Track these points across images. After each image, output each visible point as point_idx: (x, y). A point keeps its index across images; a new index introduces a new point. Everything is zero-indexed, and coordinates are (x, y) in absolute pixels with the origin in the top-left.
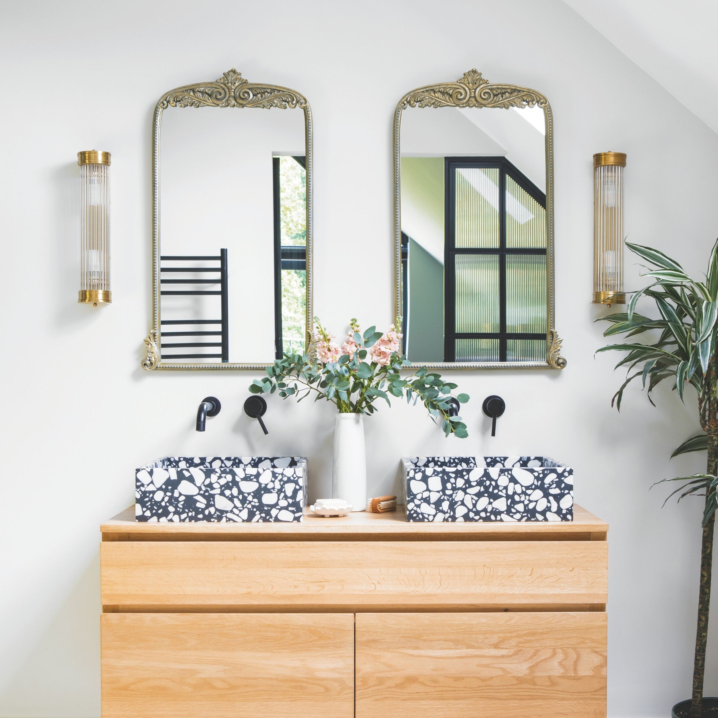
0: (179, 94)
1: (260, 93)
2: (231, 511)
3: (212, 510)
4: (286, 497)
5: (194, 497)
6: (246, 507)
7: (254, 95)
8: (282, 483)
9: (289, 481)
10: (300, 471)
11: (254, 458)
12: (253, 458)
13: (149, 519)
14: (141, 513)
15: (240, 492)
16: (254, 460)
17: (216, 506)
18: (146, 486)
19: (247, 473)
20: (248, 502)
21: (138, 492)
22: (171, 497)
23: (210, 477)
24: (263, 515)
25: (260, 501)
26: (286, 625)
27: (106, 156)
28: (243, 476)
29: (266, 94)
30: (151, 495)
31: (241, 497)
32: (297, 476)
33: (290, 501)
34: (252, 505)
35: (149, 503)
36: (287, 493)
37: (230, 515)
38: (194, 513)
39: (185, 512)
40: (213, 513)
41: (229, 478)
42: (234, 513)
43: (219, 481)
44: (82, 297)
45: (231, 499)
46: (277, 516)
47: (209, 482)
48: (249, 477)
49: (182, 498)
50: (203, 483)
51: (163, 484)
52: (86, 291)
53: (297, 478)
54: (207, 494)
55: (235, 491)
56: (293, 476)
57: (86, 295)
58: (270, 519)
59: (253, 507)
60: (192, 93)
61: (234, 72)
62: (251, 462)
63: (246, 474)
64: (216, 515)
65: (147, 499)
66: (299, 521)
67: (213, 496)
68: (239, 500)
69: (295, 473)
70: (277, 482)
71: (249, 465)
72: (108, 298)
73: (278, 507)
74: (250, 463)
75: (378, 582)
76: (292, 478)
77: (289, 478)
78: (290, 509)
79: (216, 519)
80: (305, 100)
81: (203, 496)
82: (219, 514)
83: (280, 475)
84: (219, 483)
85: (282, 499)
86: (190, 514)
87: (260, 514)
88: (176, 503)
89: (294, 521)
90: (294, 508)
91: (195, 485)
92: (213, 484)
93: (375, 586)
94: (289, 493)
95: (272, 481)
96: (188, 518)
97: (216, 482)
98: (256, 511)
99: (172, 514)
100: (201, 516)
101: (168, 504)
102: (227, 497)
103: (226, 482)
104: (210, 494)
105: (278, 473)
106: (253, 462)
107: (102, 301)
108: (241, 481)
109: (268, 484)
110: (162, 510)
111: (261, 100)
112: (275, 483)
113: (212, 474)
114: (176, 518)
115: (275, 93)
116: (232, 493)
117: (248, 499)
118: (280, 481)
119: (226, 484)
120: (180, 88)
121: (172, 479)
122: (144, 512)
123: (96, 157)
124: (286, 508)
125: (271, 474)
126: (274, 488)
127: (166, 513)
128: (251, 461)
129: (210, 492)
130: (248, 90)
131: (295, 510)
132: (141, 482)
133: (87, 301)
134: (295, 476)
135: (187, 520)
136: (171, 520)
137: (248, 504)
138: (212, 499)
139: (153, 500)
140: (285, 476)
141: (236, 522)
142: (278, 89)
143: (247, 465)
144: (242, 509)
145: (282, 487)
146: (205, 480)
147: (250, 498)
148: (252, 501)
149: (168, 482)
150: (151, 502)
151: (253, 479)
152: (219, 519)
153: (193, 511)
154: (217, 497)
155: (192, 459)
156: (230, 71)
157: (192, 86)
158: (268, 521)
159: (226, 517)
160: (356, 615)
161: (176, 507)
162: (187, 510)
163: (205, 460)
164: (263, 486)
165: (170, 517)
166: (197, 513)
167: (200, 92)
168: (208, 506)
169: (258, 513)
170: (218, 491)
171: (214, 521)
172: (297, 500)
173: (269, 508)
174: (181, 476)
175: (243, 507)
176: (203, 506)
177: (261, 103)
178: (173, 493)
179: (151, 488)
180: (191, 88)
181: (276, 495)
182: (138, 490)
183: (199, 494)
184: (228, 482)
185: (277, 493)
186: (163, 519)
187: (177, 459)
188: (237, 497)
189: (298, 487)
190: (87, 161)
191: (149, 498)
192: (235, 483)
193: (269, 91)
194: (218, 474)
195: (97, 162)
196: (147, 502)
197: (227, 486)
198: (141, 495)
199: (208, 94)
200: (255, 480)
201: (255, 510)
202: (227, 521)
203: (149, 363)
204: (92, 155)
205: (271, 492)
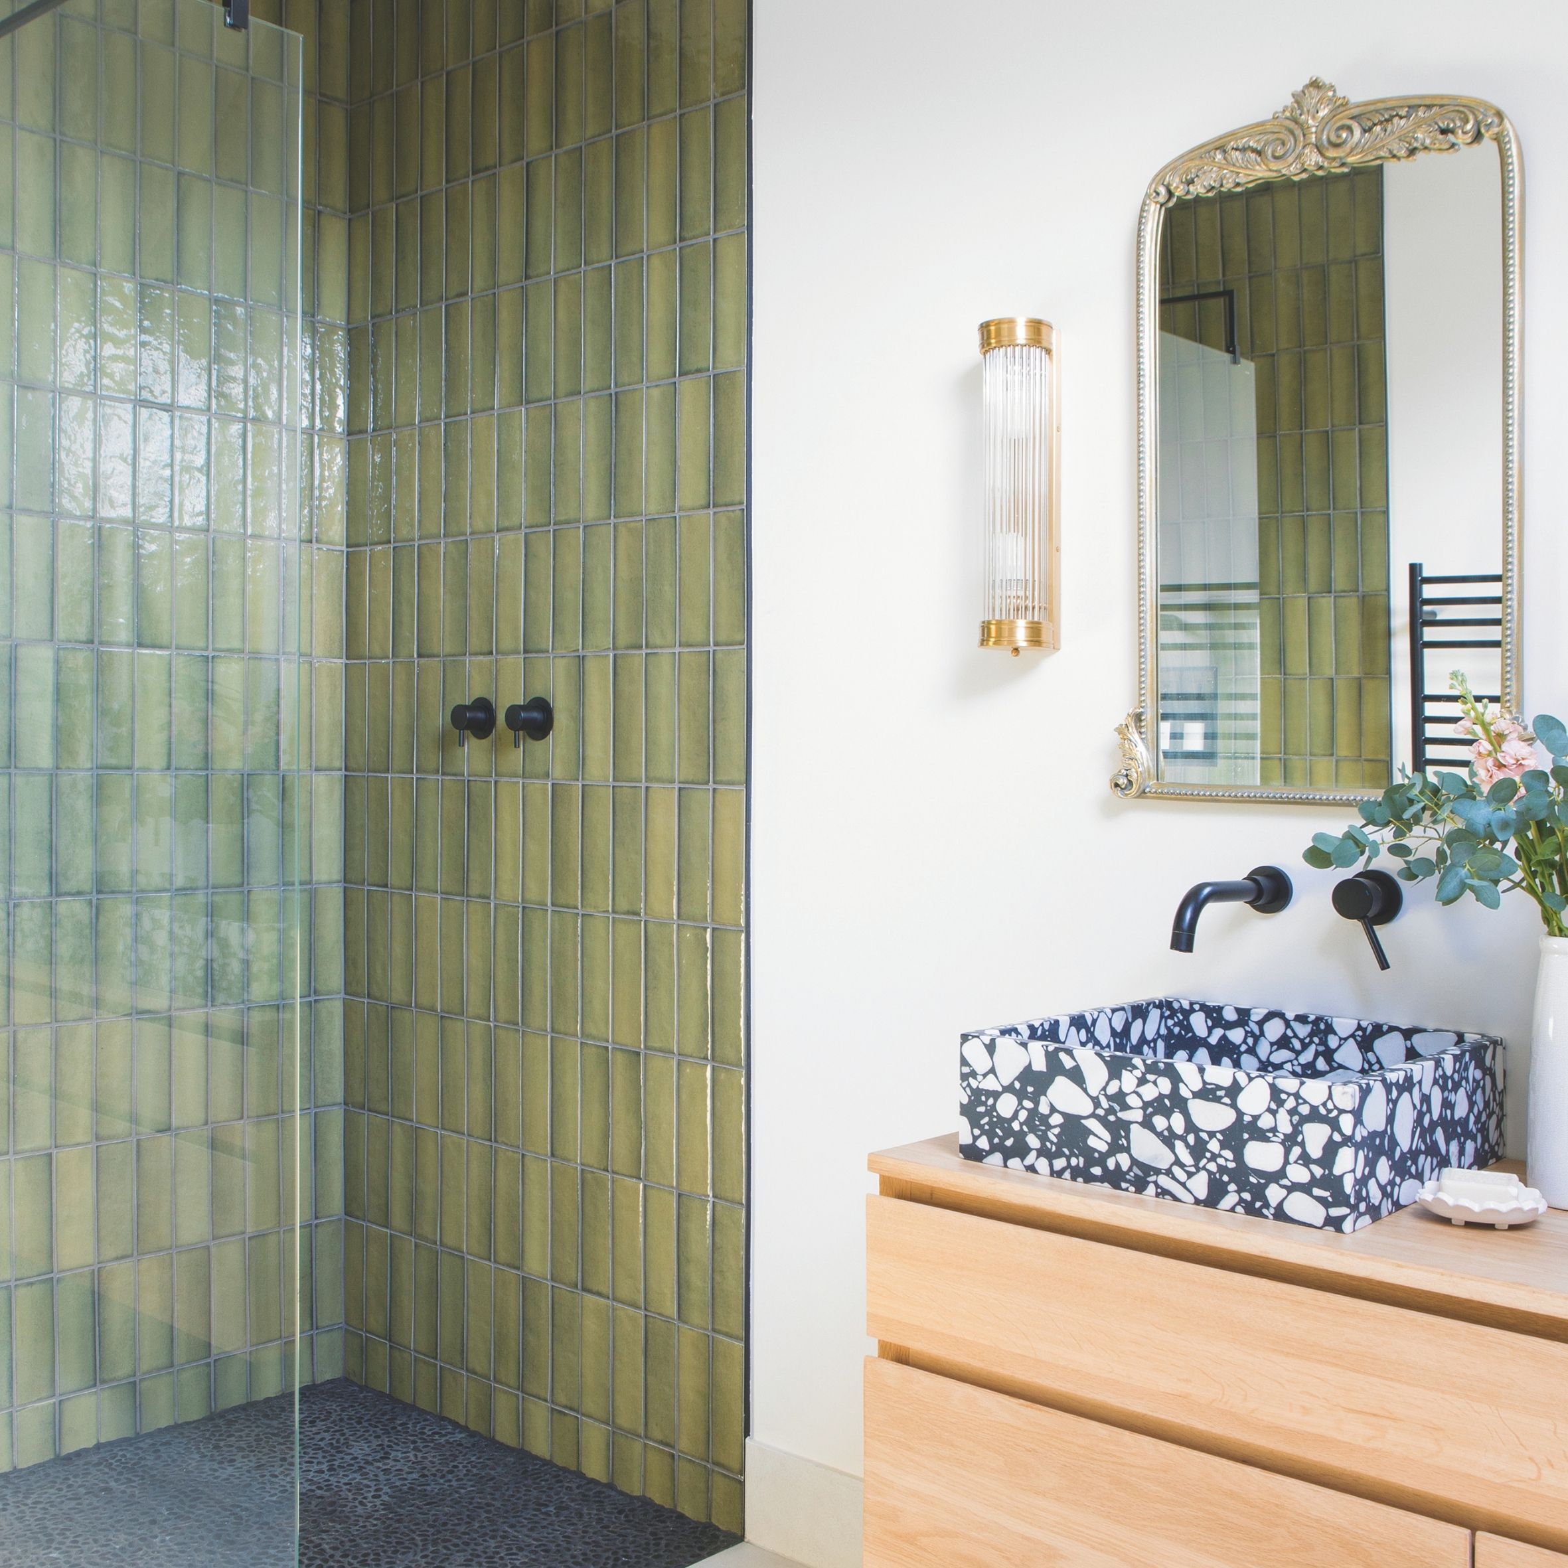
0: (1192, 164)
1: (1381, 123)
2: (1169, 1172)
3: (1124, 1160)
4: (1305, 1159)
5: (1083, 1121)
6: (1204, 1168)
7: (1365, 131)
8: (1296, 1118)
9: (1315, 1116)
10: (1344, 1093)
11: (1364, 1024)
12: (1361, 1023)
13: (985, 1157)
14: (969, 1141)
15: (1191, 1127)
16: (1364, 1030)
17: (1133, 1152)
18: (980, 1078)
19: (1207, 1078)
20: (1208, 1155)
21: (964, 1089)
22: (1033, 1113)
23: (1119, 1078)
24: (1247, 1196)
25: (1239, 1157)
26: (1277, 1505)
27: (1037, 328)
28: (1197, 1086)
29: (1396, 120)
30: (990, 1102)
31: (1191, 1139)
32: (1336, 1107)
33: (1318, 1171)
34: (1219, 1166)
35: (986, 1120)
36: (1308, 1149)
37: (1164, 1181)
38: (1081, 1160)
39: (1063, 1155)
40: (1125, 1168)
41: (1165, 1085)
42: (1174, 1178)
43: (1141, 1090)
44: (983, 635)
45: (1169, 1139)
46: (1281, 1204)
47: (1117, 1090)
48: (1213, 1091)
49: (1056, 1119)
50: (1104, 1089)
51: (1017, 1078)
52: (989, 623)
53: (1335, 1113)
54: (1112, 1118)
55: (1178, 1122)
56: (1324, 1104)
57: (989, 629)
58: (1265, 1211)
59: (1222, 1169)
60: (1219, 156)
61: (1315, 84)
62: (1357, 1033)
63: (1205, 1083)
64: (1132, 1174)
65: (981, 1109)
66: (1339, 1229)
67: (1126, 1125)
68: (1187, 1145)
69: (1330, 1097)
70: (1283, 1115)
71: (1351, 1040)
72: (1039, 637)
73: (1284, 1182)
74: (1353, 1036)
75: (1549, 1461)
76: (1323, 1111)
77: (1314, 1109)
78: (1317, 1192)
79: (1131, 1185)
80: (1499, 115)
81: (1103, 1120)
82: (1140, 1173)
83: (1292, 1098)
84: (1140, 1096)
85: (1296, 1162)
86: (1074, 1161)
87: (1238, 1192)
88: (1043, 1128)
89: (1327, 1228)
90: (1328, 1194)
91: (1085, 1090)
92: (1128, 1094)
93: (1539, 1470)
94: (1315, 1152)
95: (1269, 1110)
96: (1069, 1170)
97: (1134, 1092)
98: (1228, 1183)
99: (1033, 1154)
100: (1097, 1171)
101: (1025, 1129)
102: (1159, 1135)
103: (1157, 1094)
104: (1118, 1119)
105: (1287, 1091)
106: (1360, 1033)
107: (1025, 644)
108: (1194, 1098)
109: (1259, 1116)
110: (1012, 1139)
111: (1382, 140)
112: (1277, 1115)
113: (1124, 1071)
114: (1042, 1165)
115: (1420, 113)
116: (1170, 1126)
117: (1209, 1146)
118: (1292, 1112)
119: (1155, 1100)
120: (1192, 151)
121: (1035, 1068)
122: (975, 1138)
123: (1012, 331)
124: (1305, 1188)
125: (1267, 1092)
126: (1274, 1130)
127: (1021, 1150)
128: (1356, 1030)
129: (1120, 1115)
130: (1349, 122)
131: (1330, 1199)
132: (970, 1066)
133: (991, 643)
134: (1330, 1105)
135: (1067, 1174)
136: (1031, 1169)
137: (1209, 1160)
138: (1123, 1134)
139: (995, 1114)
140: (1305, 1102)
141: (1179, 1200)
142: (1428, 102)
143: (1346, 1039)
144: (1193, 1169)
145: (1297, 1130)
146: (1107, 1083)
147: (1214, 1146)
148: (1220, 1156)
149: (1027, 1075)
150: (991, 1117)
151: (1221, 1097)
152: (1140, 1186)
153: (1080, 1155)
154: (1134, 1128)
155: (1219, 1010)
156: (1307, 87)
157: (1220, 138)
158: (1258, 1213)
159: (1155, 1183)
160: (1477, 1537)
161: (1043, 1138)
162: (1066, 1151)
163: (1249, 1016)
164: (1247, 1119)
165: (1031, 1158)
166: (1090, 1162)
167: (1236, 149)
168: (1115, 1148)
169: (1232, 1187)
170: (1137, 1115)
171: (1126, 1190)
172: (1337, 1171)
173: (1262, 1181)
174: (1055, 1067)
175: (1196, 1166)
176: (1103, 1147)
177: (1383, 146)
178: (1037, 1103)
179: (990, 1084)
180: (1217, 144)
181: (1280, 1150)
182: (965, 1084)
183: (1093, 1115)
184: (1161, 1097)
185: (1283, 1143)
186: (1014, 1162)
187: (1186, 1006)
188: (1183, 1139)
189: (1337, 1137)
190: (993, 341)
191: (986, 1106)
192: (1176, 1102)
193: (1403, 112)
194: (1138, 1073)
195: (1015, 340)
196: (982, 1115)
197: (1158, 1106)
198: (969, 1097)
199: (1254, 151)
200: (1227, 1100)
201: (1225, 1178)
202: (1157, 1195)
203: (1126, 781)
204: (1005, 326)
205: (1267, 1140)
